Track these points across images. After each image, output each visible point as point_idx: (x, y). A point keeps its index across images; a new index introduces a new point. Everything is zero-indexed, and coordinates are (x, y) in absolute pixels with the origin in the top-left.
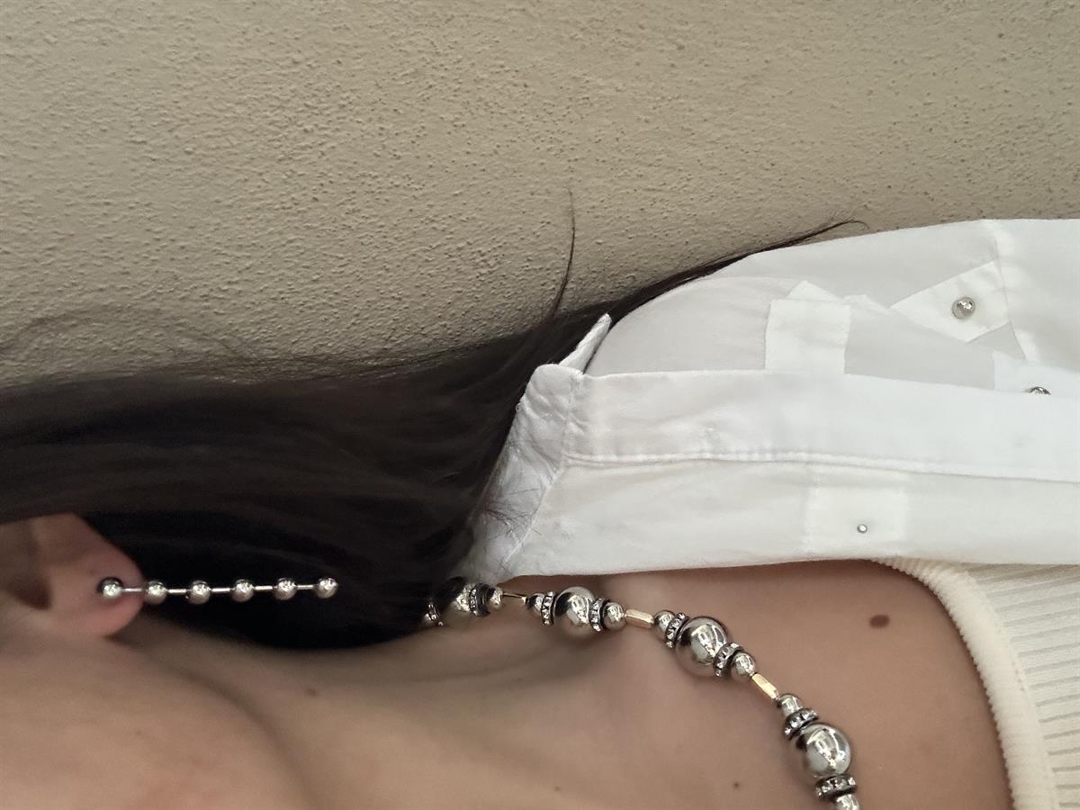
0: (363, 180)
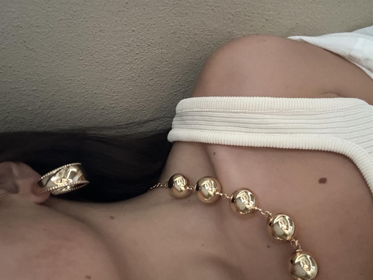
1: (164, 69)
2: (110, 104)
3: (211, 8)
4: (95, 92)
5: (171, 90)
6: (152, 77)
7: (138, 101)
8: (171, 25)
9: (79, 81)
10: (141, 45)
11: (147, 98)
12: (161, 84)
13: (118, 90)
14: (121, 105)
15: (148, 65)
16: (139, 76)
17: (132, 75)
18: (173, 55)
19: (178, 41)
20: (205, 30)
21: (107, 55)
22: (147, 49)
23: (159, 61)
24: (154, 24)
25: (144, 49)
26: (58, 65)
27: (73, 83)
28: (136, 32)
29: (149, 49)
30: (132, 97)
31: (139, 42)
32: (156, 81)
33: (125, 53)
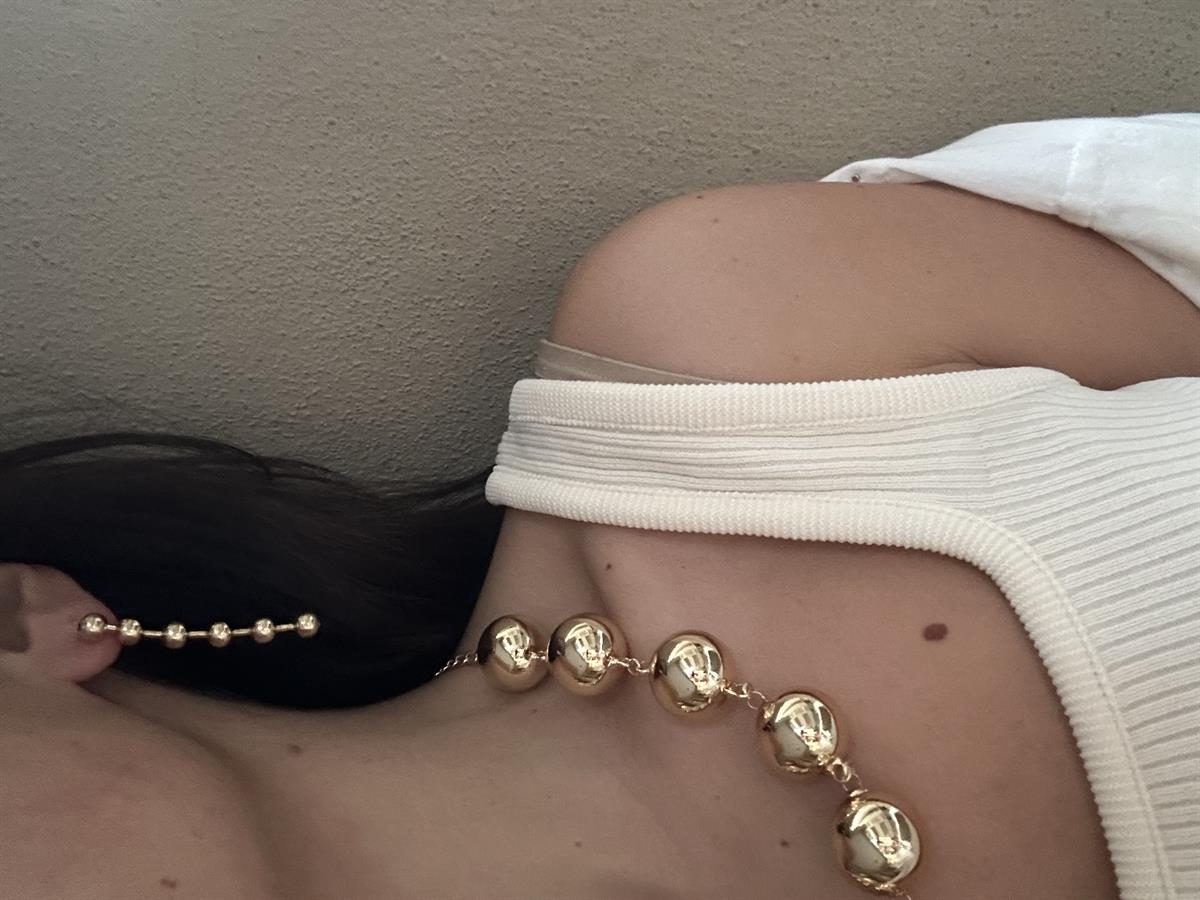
0: (427, 304)
1: (456, 302)
2: (298, 408)
3: (585, 127)
4: (250, 376)
5: (480, 361)
6: (419, 327)
7: (382, 398)
8: (466, 180)
9: (198, 347)
10: (382, 238)
11: (408, 388)
12: (447, 346)
13: (321, 369)
14: (329, 411)
15: (404, 294)
16: (381, 326)
17: (358, 324)
18: (477, 262)
19: (491, 222)
20: (571, 188)
21: (281, 271)
22: (401, 248)
23: (439, 280)
24: (417, 179)
25: (391, 249)
26: (135, 304)
27: (181, 355)
28: (365, 202)
29: (407, 247)
30: (364, 388)
31: (375, 228)
32: (433, 339)
33: (336, 263)
